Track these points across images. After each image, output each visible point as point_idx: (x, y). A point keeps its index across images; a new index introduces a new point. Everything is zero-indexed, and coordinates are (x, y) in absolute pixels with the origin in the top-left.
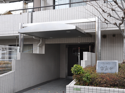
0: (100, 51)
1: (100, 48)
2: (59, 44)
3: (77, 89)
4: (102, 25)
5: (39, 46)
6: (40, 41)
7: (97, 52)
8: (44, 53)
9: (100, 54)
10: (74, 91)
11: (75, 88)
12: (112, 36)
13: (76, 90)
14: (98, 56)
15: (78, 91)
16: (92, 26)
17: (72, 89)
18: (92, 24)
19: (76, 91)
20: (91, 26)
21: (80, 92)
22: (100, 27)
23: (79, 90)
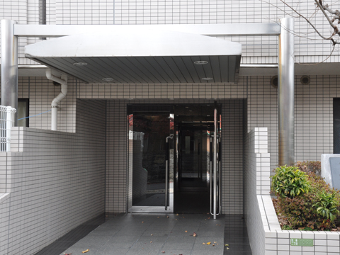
0: (291, 127)
1: (291, 117)
2: (105, 101)
3: (302, 242)
4: (298, 46)
5: (57, 107)
6: (62, 90)
7: (284, 129)
8: (74, 132)
9: (291, 134)
10: (292, 248)
11: (294, 239)
12: (299, 80)
13: (298, 245)
14: (288, 142)
15: (305, 248)
16: (260, 47)
17: (287, 241)
18: (260, 43)
19: (299, 248)
20: (256, 47)
21: (311, 249)
22: (292, 51)
23: (311, 243)
